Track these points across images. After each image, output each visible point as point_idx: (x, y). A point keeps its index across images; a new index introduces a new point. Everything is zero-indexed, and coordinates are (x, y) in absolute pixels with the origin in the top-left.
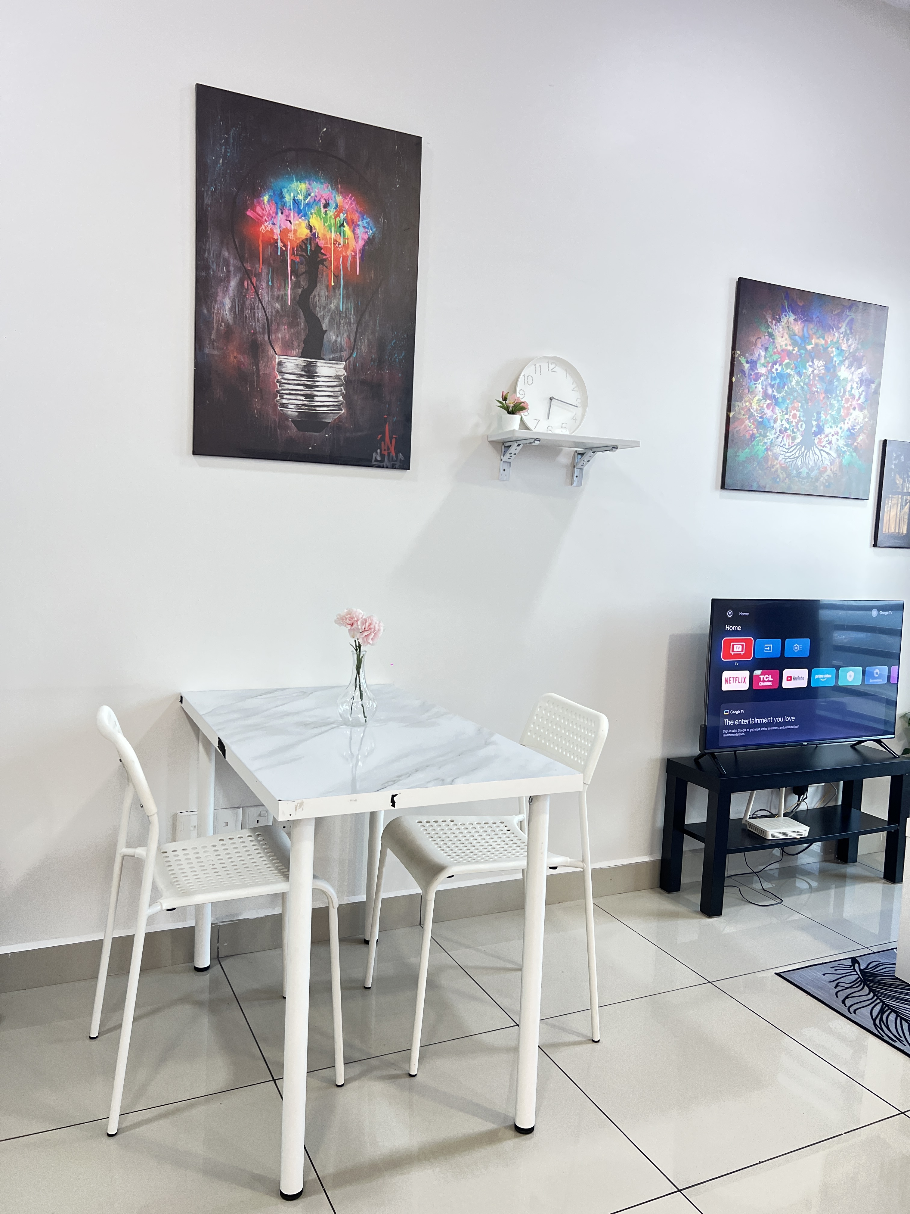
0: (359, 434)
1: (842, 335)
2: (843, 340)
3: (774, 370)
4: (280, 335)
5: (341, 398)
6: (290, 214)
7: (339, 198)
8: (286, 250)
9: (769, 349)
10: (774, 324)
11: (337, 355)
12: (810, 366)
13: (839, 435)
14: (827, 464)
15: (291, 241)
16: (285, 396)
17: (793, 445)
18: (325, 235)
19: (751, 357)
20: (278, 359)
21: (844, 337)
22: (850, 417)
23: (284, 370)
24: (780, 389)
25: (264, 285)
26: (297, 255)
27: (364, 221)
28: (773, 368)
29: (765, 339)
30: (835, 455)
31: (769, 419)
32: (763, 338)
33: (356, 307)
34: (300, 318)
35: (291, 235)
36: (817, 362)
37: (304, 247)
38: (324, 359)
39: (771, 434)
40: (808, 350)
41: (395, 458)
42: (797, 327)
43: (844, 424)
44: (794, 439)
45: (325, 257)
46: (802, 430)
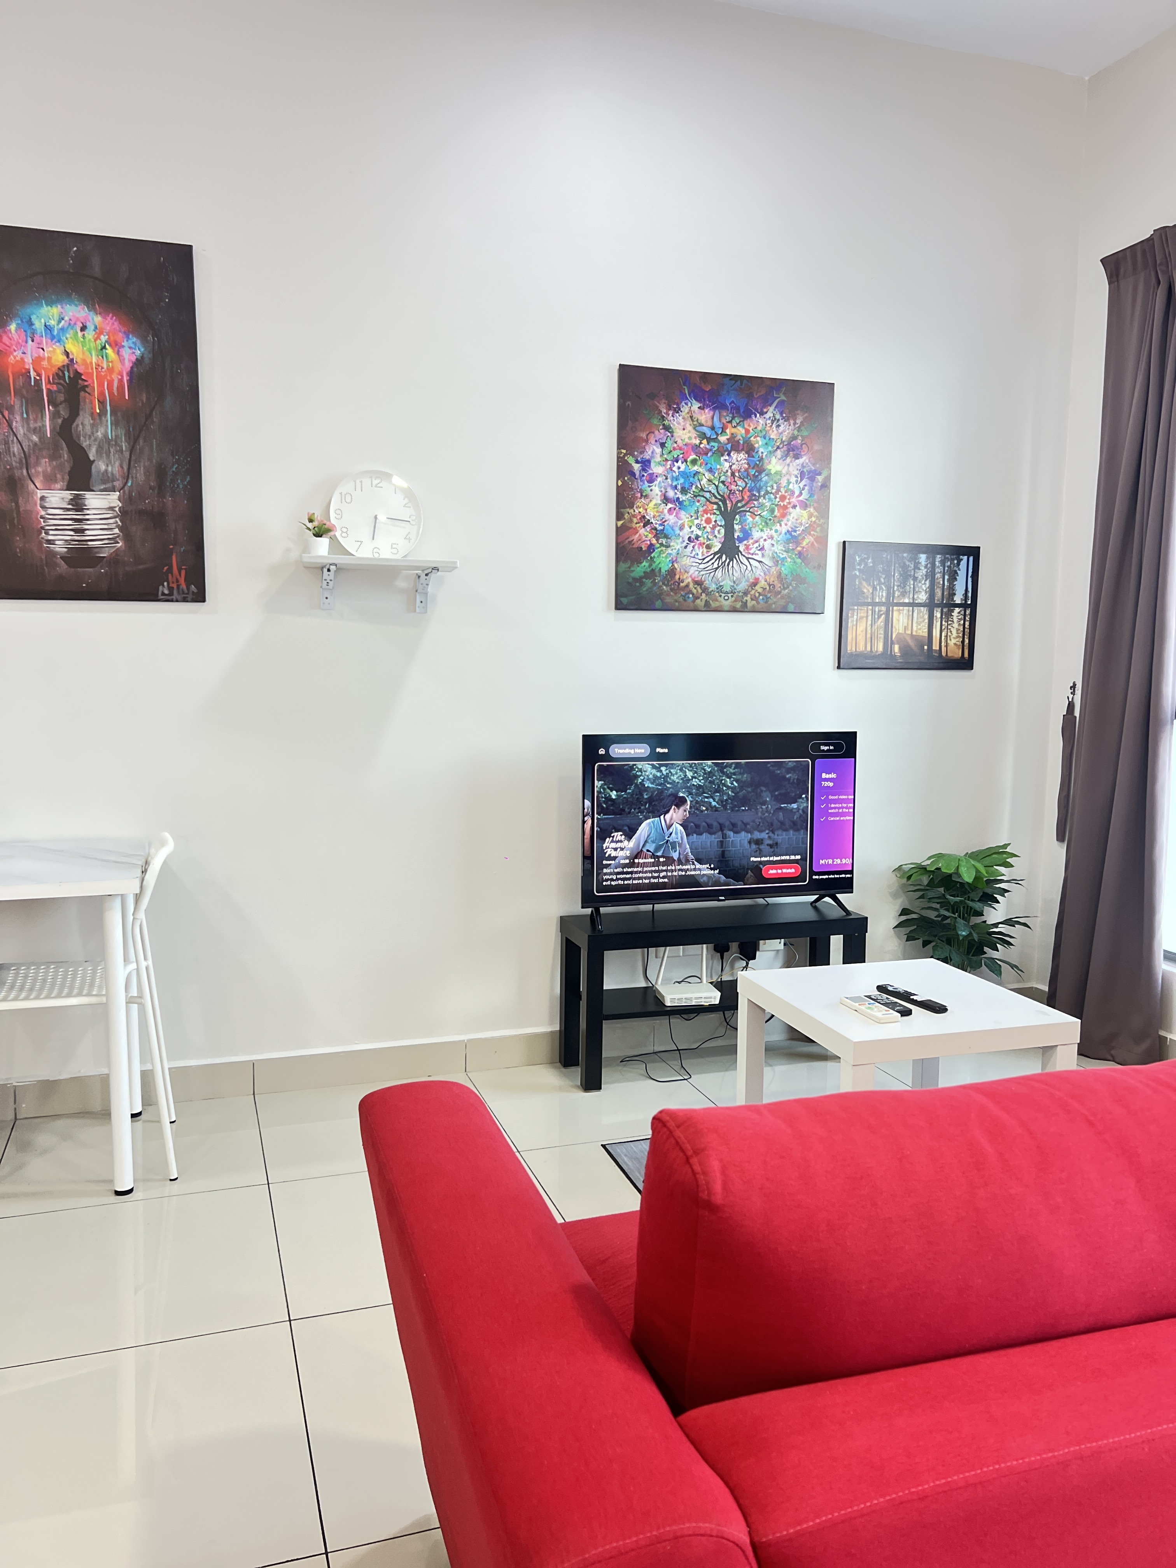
0: (141, 567)
1: (769, 422)
2: (771, 426)
3: (675, 469)
4: (40, 469)
5: (117, 531)
6: (42, 341)
7: (98, 319)
8: (41, 380)
9: (666, 445)
10: (671, 415)
11: (109, 485)
12: (726, 460)
13: (775, 539)
14: (760, 575)
15: (45, 369)
16: (51, 532)
17: (709, 554)
18: (84, 360)
19: (642, 456)
20: (39, 494)
21: (772, 424)
22: (789, 517)
23: (47, 505)
24: (684, 491)
25: (18, 418)
26: (54, 383)
27: (130, 342)
28: (674, 466)
29: (660, 434)
30: (770, 563)
31: (673, 526)
32: (657, 432)
33: (128, 434)
34: (62, 449)
35: (45, 363)
36: (736, 454)
37: (61, 374)
38: (93, 491)
39: (677, 544)
40: (722, 442)
41: (186, 591)
42: (704, 416)
43: (781, 525)
44: (709, 547)
45: (86, 383)
46: (721, 536)
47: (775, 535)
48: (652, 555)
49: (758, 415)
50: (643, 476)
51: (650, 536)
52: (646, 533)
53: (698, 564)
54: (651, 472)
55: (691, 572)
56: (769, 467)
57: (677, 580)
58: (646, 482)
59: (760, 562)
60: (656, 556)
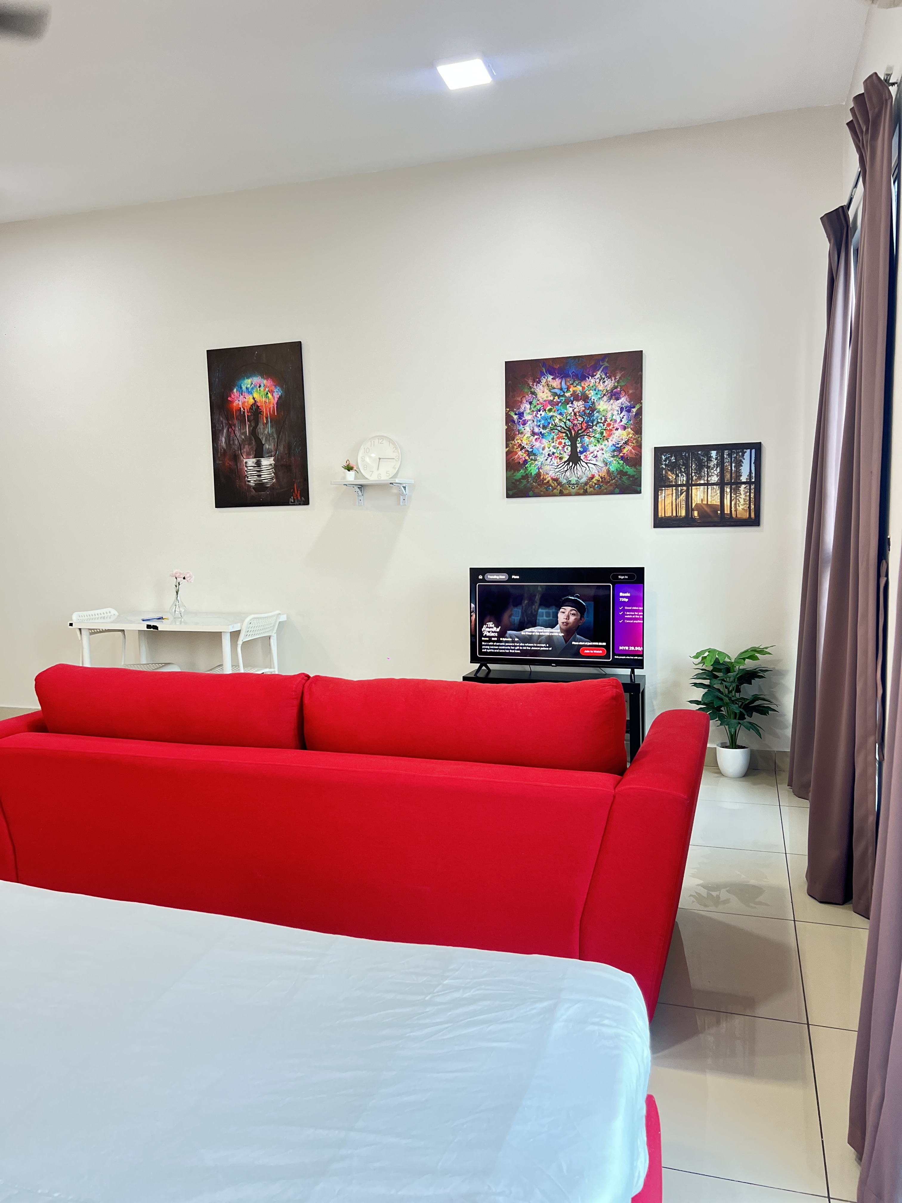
0: (283, 490)
1: (598, 380)
2: (599, 383)
3: (538, 415)
4: (245, 450)
5: (273, 474)
6: (245, 394)
7: (265, 381)
8: (245, 411)
9: (533, 403)
10: (535, 385)
11: (270, 454)
12: (570, 407)
15: (246, 407)
16: (249, 477)
17: (561, 463)
18: (260, 400)
19: (518, 411)
20: (245, 460)
21: (600, 381)
23: (248, 465)
24: (544, 427)
25: (237, 429)
26: (250, 412)
27: (277, 389)
28: (538, 414)
29: (529, 397)
31: (538, 448)
32: (527, 396)
33: (276, 430)
34: (253, 441)
35: (246, 404)
36: (577, 402)
37: (252, 408)
38: (264, 457)
39: (541, 458)
40: (567, 396)
41: (300, 500)
42: (556, 383)
44: (561, 458)
45: (261, 410)
46: (568, 451)
47: (605, 448)
48: (526, 466)
49: (590, 377)
50: (520, 422)
51: (525, 455)
52: (522, 454)
53: (554, 469)
54: (524, 419)
55: (550, 474)
56: (598, 407)
57: (542, 479)
58: (521, 425)
59: (594, 465)
60: (528, 466)
